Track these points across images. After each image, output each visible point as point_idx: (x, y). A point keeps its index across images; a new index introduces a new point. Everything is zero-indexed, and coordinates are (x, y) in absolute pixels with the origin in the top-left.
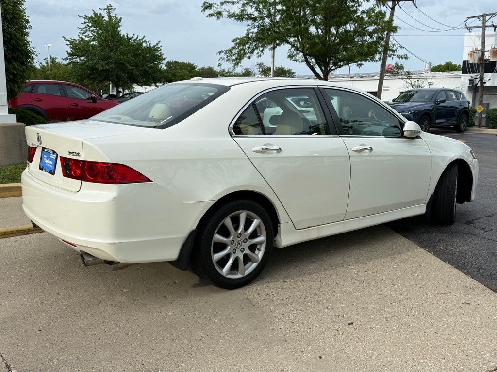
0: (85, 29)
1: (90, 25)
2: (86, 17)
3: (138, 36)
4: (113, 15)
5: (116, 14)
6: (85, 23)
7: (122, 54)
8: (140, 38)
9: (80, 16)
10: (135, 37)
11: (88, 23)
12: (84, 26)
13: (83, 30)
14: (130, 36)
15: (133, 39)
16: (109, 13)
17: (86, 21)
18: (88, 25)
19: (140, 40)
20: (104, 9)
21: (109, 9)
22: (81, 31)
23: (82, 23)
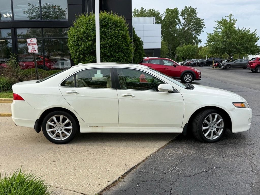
0: (217, 28)
1: (220, 25)
2: (218, 22)
3: (246, 28)
4: (232, 19)
5: (233, 18)
6: (217, 24)
7: (234, 39)
8: (247, 29)
9: (215, 21)
10: (244, 29)
11: (219, 25)
12: (217, 26)
13: (216, 28)
14: (241, 29)
15: (243, 30)
16: (230, 18)
17: (218, 23)
18: (219, 26)
19: (246, 30)
20: (228, 16)
21: (230, 16)
22: (215, 29)
23: (216, 25)
